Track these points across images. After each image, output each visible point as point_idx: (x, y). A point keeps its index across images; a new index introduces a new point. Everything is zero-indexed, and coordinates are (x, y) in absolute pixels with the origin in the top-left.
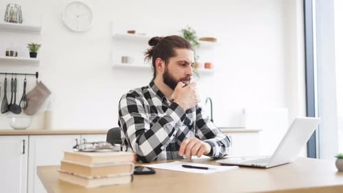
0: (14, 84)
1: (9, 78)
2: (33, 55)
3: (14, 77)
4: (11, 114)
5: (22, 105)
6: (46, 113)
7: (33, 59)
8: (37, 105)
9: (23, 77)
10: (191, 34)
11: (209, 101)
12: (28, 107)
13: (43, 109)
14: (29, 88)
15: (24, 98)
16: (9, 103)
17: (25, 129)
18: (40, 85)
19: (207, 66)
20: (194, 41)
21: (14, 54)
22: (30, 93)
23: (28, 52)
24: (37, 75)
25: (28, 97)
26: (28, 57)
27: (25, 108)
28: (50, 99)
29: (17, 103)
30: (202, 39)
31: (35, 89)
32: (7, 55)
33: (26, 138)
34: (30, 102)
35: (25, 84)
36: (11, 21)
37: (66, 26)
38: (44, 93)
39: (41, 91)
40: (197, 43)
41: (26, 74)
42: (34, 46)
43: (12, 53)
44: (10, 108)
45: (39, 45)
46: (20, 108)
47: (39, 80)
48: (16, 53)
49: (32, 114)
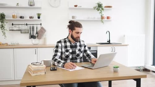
0: (33, 28)
1: (31, 26)
2: (39, 18)
3: (33, 25)
4: (32, 39)
5: (36, 35)
6: (45, 39)
7: (39, 19)
8: (42, 36)
9: (36, 25)
10: (101, 5)
11: (108, 33)
12: (38, 36)
13: (44, 37)
14: (39, 29)
15: (37, 33)
16: (32, 35)
17: (37, 44)
18: (42, 28)
19: (108, 18)
20: (102, 8)
22: (39, 31)
23: (37, 16)
24: (41, 24)
26: (37, 19)
27: (37, 37)
28: (46, 33)
29: (35, 35)
30: (105, 7)
32: (30, 18)
33: (36, 49)
34: (39, 35)
35: (37, 28)
36: (31, 6)
37: (51, 5)
38: (43, 31)
39: (43, 30)
40: (103, 9)
42: (39, 14)
43: (31, 17)
44: (32, 37)
45: (41, 14)
46: (36, 37)
47: (42, 26)
48: (33, 17)
49: (40, 39)
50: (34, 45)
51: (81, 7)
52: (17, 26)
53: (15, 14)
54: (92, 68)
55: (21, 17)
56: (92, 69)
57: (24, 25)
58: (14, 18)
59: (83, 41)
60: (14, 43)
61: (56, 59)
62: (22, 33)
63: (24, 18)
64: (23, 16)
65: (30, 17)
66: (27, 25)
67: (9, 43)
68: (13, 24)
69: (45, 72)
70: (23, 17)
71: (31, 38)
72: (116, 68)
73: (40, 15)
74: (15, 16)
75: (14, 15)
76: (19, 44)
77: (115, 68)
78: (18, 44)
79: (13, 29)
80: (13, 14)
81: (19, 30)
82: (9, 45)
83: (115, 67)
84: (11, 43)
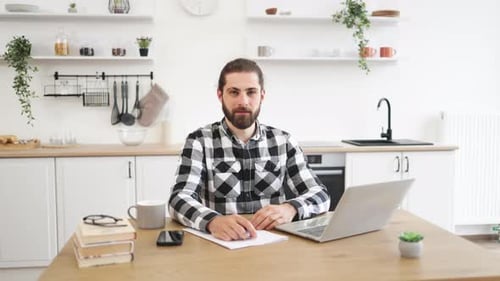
0: (125, 88)
1: (119, 81)
2: (144, 52)
3: (124, 79)
4: (122, 127)
5: (136, 113)
6: (164, 125)
7: (144, 58)
8: (154, 114)
9: (136, 79)
10: (360, 7)
12: (143, 117)
13: (160, 119)
14: (144, 91)
15: (138, 105)
16: (120, 112)
17: (136, 145)
18: (156, 89)
19: (384, 52)
20: (362, 18)
21: (122, 53)
22: (144, 98)
23: (137, 48)
24: (151, 76)
25: (141, 104)
26: (138, 56)
27: (139, 117)
28: (167, 106)
29: (130, 112)
30: (375, 14)
31: (150, 94)
32: (114, 54)
33: (132, 159)
34: (144, 111)
35: (137, 87)
36: (117, 11)
38: (160, 99)
39: (158, 96)
40: (366, 21)
41: (138, 76)
42: (143, 40)
43: (119, 50)
44: (122, 118)
45: (150, 40)
46: (134, 118)
47: (154, 81)
48: (124, 51)
49: (147, 124)
50: (128, 145)
51: (288, 13)
52: (72, 82)
53: (65, 42)
54: (317, 239)
55: (84, 52)
56: (318, 242)
57: (94, 79)
58: (62, 54)
59: (284, 133)
60: (59, 138)
61: (182, 202)
62: (88, 105)
63: (93, 54)
64: (90, 47)
65: (113, 50)
66: (103, 76)
67: (44, 141)
68: (56, 76)
69: (132, 255)
70: (92, 50)
71: (117, 122)
72: (412, 241)
73: (148, 44)
74: (65, 47)
75: (62, 44)
76: (78, 141)
77: (406, 240)
78: (72, 144)
79: (57, 93)
80: (59, 42)
81: (78, 95)
82: (43, 147)
83: (407, 237)
84: (51, 140)
